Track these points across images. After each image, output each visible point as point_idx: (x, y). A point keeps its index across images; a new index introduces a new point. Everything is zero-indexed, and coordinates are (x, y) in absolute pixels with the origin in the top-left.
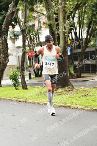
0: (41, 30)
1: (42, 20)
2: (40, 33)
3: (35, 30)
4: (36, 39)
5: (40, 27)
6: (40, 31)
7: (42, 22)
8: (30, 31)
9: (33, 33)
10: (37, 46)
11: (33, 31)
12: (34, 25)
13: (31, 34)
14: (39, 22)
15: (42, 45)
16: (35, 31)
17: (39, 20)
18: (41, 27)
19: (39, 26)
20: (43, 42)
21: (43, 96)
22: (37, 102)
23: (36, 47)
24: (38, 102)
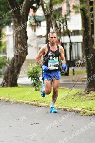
0: (70, 15)
1: (72, 2)
2: (68, 19)
3: (62, 15)
4: (63, 27)
5: (68, 12)
6: (68, 17)
7: (71, 5)
8: (55, 17)
9: (60, 19)
10: (64, 35)
11: (59, 16)
12: (60, 9)
13: (57, 21)
14: (68, 5)
15: (70, 34)
16: (62, 17)
17: (68, 2)
18: (70, 11)
19: (67, 10)
20: (71, 31)
21: (71, 100)
22: (63, 107)
23: (62, 37)
24: (65, 108)
